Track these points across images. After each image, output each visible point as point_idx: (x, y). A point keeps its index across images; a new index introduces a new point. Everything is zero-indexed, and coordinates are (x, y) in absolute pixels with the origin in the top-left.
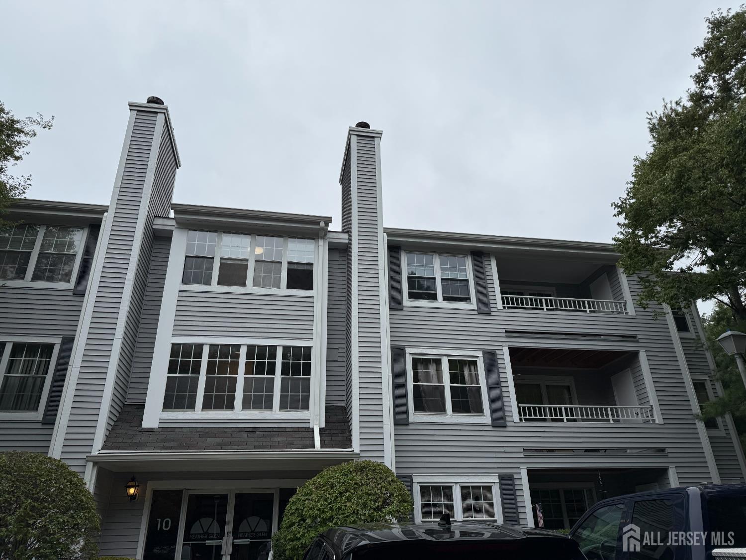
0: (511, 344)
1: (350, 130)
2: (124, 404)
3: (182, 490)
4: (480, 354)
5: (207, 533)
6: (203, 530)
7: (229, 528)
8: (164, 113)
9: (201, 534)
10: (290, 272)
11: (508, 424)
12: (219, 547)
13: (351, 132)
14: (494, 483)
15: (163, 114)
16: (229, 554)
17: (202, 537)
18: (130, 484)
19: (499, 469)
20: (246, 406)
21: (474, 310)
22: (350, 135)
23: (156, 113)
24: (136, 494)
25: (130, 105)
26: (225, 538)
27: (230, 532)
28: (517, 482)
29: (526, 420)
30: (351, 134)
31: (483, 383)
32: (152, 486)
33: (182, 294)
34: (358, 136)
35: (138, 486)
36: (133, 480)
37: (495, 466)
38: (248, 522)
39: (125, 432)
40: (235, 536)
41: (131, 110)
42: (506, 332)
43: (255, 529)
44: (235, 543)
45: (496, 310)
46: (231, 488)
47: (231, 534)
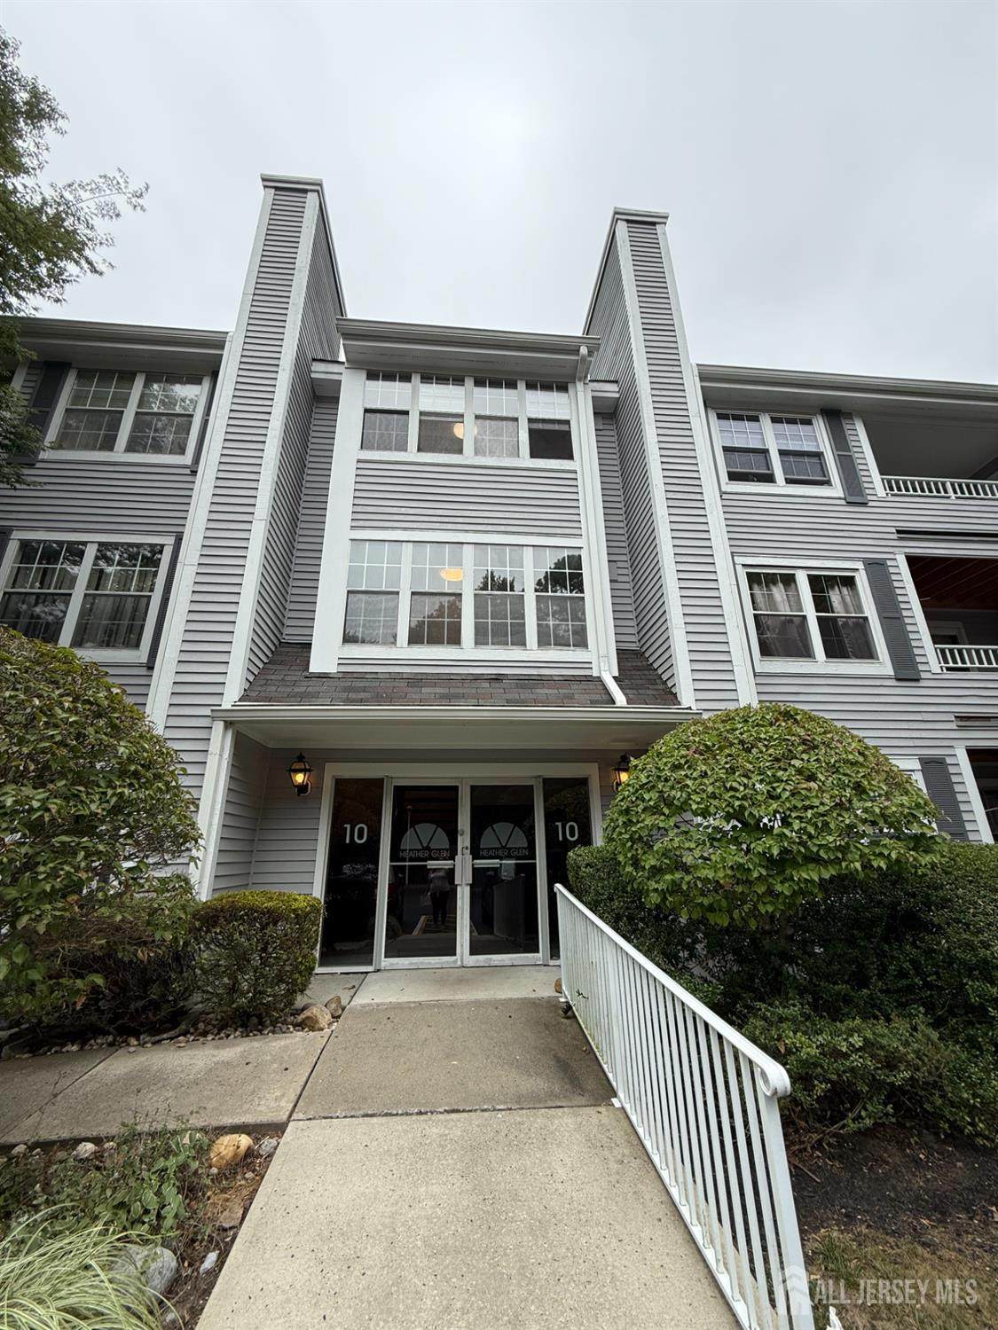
0: (907, 550)
1: (616, 213)
2: (280, 642)
3: (383, 779)
4: (860, 566)
5: (428, 848)
6: (421, 843)
7: (464, 841)
8: (318, 191)
9: (418, 850)
10: (533, 434)
11: (923, 675)
12: (451, 873)
13: (617, 216)
14: (913, 771)
15: (316, 194)
16: (468, 884)
17: (421, 855)
18: (297, 766)
19: (918, 749)
20: (481, 638)
21: (840, 498)
22: (615, 222)
23: (305, 191)
24: (307, 784)
25: (264, 180)
26: (458, 858)
27: (467, 848)
28: (952, 770)
29: (948, 669)
30: (617, 219)
31: (870, 610)
32: (333, 771)
33: (361, 465)
34: (628, 221)
35: (310, 770)
36: (301, 759)
37: (911, 743)
38: (494, 831)
39: (280, 678)
40: (476, 852)
41: (265, 187)
42: (898, 532)
43: (507, 844)
44: (475, 866)
45: (874, 498)
46: (464, 776)
47: (469, 851)
